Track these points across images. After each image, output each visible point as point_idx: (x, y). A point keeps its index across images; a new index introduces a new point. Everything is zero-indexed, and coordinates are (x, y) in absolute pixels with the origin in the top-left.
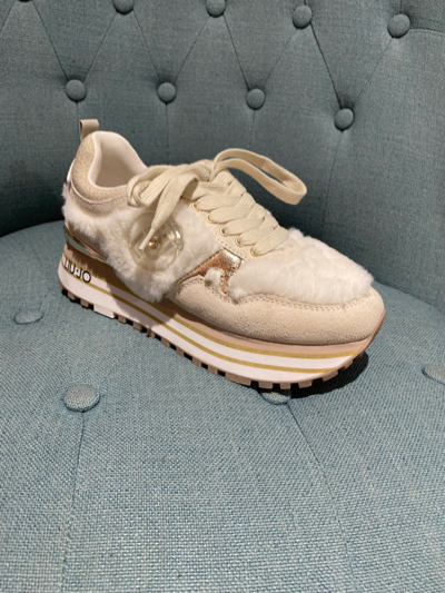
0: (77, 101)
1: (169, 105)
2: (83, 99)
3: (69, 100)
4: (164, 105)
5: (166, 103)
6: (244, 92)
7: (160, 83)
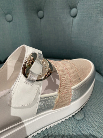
0: (10, 22)
1: (42, 19)
2: (12, 21)
3: (7, 22)
4: (40, 19)
5: (41, 18)
6: (69, 10)
7: (38, 11)
